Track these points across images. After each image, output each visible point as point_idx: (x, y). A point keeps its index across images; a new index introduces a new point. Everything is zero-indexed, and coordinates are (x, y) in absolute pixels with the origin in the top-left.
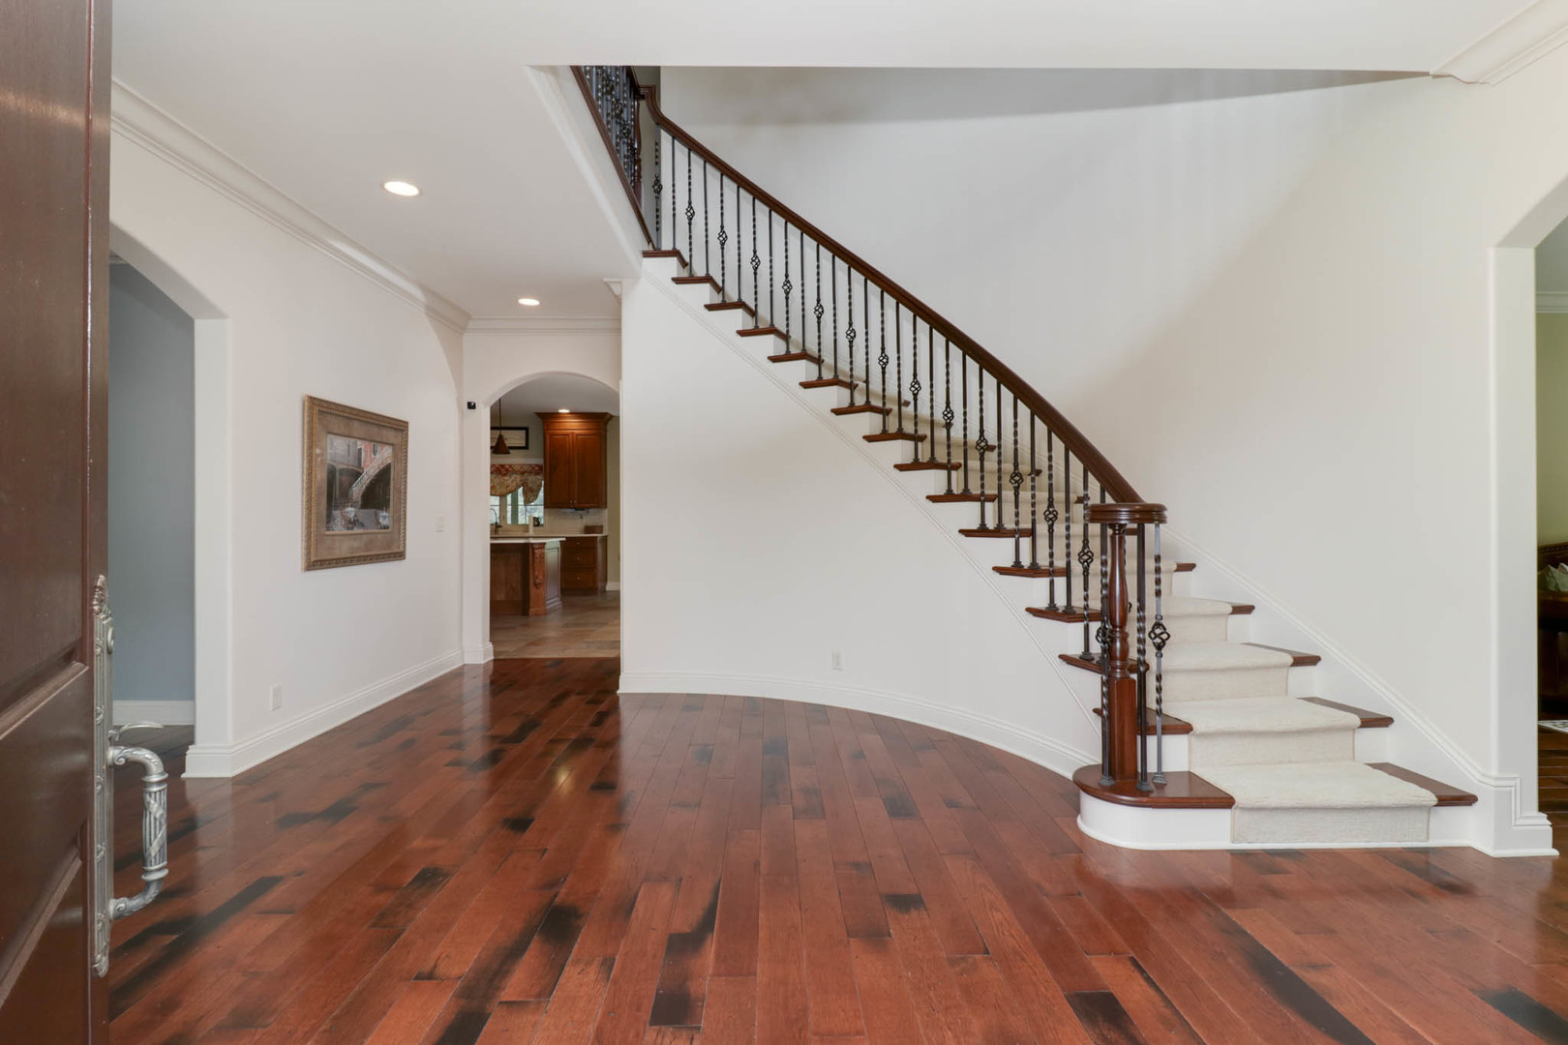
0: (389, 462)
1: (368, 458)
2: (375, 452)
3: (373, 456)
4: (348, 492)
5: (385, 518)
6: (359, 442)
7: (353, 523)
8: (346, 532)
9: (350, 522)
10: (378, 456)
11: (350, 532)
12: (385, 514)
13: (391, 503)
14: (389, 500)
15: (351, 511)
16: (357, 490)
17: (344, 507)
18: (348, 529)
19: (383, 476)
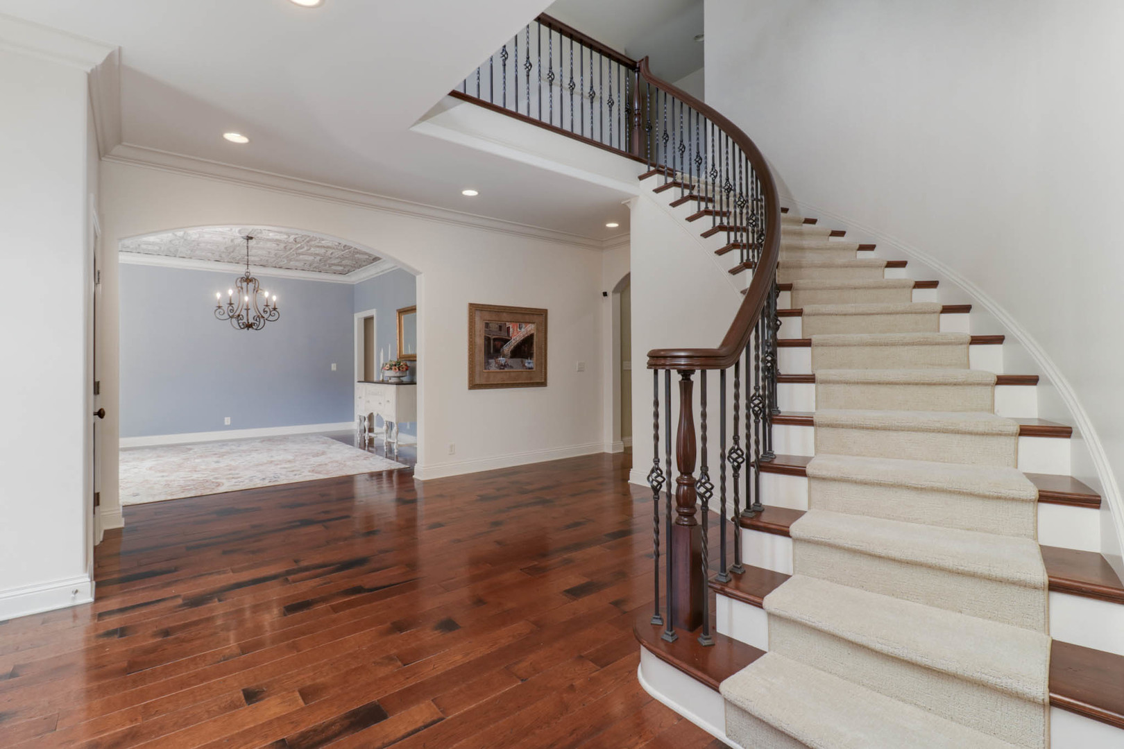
0: (532, 332)
1: (515, 332)
2: (520, 328)
3: (519, 330)
4: (500, 350)
5: (528, 363)
6: (507, 324)
7: (503, 366)
8: (498, 370)
9: (502, 366)
10: (523, 330)
11: (502, 370)
12: (529, 361)
13: (535, 354)
14: (533, 353)
15: (502, 360)
16: (507, 349)
17: (497, 358)
18: (501, 369)
19: (528, 340)
